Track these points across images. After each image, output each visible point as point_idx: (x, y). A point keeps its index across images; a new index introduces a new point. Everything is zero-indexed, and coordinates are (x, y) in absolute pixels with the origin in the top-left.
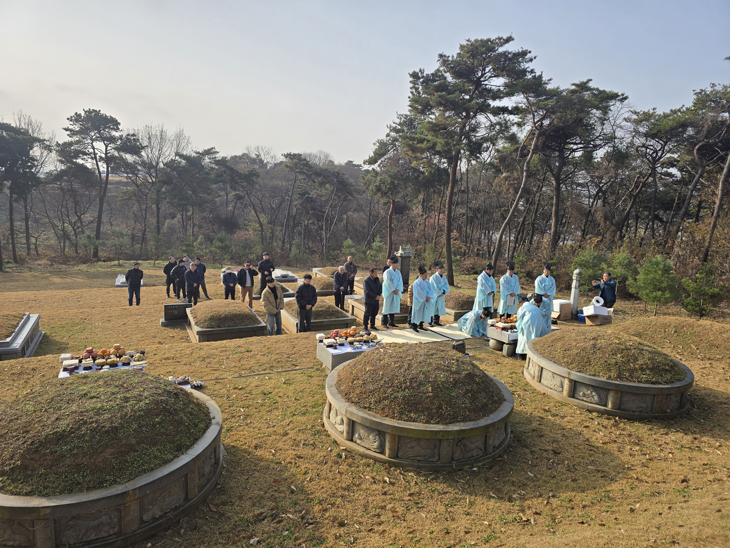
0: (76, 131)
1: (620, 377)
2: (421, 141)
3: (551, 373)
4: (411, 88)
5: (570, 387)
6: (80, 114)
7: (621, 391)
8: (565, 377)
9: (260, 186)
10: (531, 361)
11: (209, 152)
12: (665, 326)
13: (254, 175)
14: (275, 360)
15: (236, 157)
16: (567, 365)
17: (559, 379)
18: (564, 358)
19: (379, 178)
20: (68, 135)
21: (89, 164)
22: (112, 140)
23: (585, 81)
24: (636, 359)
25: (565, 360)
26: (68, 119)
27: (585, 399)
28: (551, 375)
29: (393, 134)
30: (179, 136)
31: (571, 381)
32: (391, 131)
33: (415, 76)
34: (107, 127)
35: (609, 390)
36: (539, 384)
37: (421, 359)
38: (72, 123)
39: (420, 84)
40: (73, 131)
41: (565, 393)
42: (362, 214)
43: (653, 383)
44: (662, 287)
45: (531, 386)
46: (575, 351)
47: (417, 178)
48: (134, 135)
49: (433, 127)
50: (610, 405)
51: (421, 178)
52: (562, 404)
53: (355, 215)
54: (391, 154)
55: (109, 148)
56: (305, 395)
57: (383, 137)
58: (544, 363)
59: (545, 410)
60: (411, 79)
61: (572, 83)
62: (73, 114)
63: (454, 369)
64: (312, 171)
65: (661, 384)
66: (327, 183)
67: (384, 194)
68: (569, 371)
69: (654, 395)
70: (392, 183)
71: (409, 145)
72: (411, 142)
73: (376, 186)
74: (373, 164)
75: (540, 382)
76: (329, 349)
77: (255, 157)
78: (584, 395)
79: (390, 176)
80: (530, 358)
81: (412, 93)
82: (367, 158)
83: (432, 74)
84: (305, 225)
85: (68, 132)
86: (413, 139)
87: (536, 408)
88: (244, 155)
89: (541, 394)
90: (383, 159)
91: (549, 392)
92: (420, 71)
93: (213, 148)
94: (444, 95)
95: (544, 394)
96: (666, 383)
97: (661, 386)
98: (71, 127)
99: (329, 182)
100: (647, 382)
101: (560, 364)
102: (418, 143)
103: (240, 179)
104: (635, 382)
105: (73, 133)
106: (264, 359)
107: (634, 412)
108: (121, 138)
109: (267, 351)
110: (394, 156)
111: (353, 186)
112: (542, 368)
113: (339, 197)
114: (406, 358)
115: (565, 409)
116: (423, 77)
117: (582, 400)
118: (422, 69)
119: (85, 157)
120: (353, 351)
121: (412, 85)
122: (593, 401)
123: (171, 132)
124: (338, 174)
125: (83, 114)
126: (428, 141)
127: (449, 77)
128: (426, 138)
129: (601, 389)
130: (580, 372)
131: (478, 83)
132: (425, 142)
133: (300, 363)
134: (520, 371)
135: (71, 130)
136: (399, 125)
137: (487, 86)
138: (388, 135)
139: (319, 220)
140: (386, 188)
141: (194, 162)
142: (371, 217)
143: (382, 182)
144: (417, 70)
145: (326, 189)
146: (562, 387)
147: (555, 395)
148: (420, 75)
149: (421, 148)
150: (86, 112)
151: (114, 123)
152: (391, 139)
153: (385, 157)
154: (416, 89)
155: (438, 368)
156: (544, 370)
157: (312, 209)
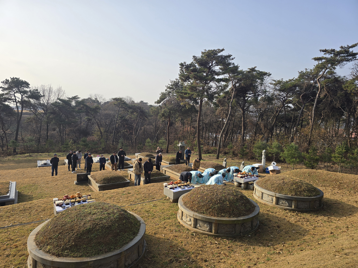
0: (6, 88)
1: (296, 194)
2: (186, 94)
3: (267, 195)
4: (180, 70)
5: (276, 200)
6: (8, 80)
7: (297, 201)
8: (273, 196)
9: (100, 114)
10: (256, 190)
11: (75, 98)
12: (304, 173)
13: (98, 108)
14: (143, 197)
15: (85, 99)
16: (274, 191)
17: (271, 197)
18: (272, 188)
19: (163, 110)
20: (2, 90)
21: (12, 105)
22: (25, 92)
23: (254, 67)
24: (301, 187)
25: (273, 189)
26: (2, 82)
27: (283, 205)
28: (267, 196)
29: (168, 90)
30: (59, 90)
31: (276, 197)
32: (167, 88)
33: (182, 65)
34: (23, 86)
35: (292, 200)
36: (262, 200)
37: (221, 191)
38: (3, 84)
39: (184, 68)
40: (4, 88)
41: (274, 203)
42: (151, 126)
43: (309, 196)
44: (295, 157)
45: (258, 201)
46: (276, 185)
47: (181, 110)
48: (37, 90)
49: (191, 88)
50: (293, 207)
51: (183, 110)
52: (274, 208)
53: (148, 127)
54: (168, 98)
55: (23, 97)
56: (165, 211)
57: (164, 91)
58: (264, 191)
59: (267, 210)
60: (180, 66)
61: (248, 68)
62: (4, 80)
63: (235, 194)
64: (127, 106)
65: (312, 196)
66: (135, 112)
67: (166, 117)
68: (275, 193)
69: (310, 201)
70: (170, 112)
71: (180, 96)
72: (181, 94)
73: (162, 114)
74: (159, 103)
75: (262, 199)
76: (171, 190)
77: (95, 99)
78: (282, 203)
79: (169, 109)
80: (256, 189)
81: (180, 72)
82: (156, 101)
83: (190, 64)
84: (123, 133)
85: (2, 89)
86: (182, 93)
87: (264, 210)
88: (89, 98)
89: (263, 204)
90: (164, 101)
91: (267, 203)
92: (184, 63)
93: (77, 96)
94: (196, 74)
95: (265, 204)
96: (314, 196)
97: (312, 197)
98: (3, 86)
99: (136, 111)
100: (307, 196)
101: (271, 191)
102: (184, 95)
103: (91, 110)
104: (302, 196)
105: (4, 89)
106: (138, 196)
107: (303, 209)
108: (30, 91)
109: (138, 193)
110: (169, 100)
111: (147, 113)
112: (263, 193)
113: (141, 118)
114: (214, 191)
115: (275, 209)
116: (185, 65)
117: (282, 205)
118: (185, 62)
119: (10, 101)
120: (182, 190)
121: (180, 69)
122: (286, 206)
123: (55, 89)
124: (140, 107)
125: (10, 80)
126: (189, 94)
127: (197, 66)
128: (187, 92)
129: (289, 200)
130: (280, 193)
131: (210, 68)
132: (187, 94)
133: (155, 197)
134: (252, 195)
135: (3, 88)
136: (171, 85)
137: (213, 70)
138: (166, 90)
139: (130, 130)
140: (167, 114)
141: (66, 103)
142: (156, 128)
143: (165, 112)
144: (183, 62)
145: (134, 115)
146: (273, 200)
147: (270, 204)
148: (184, 64)
149: (186, 97)
150: (11, 79)
151: (27, 84)
152: (168, 92)
153: (165, 100)
154: (182, 71)
155: (228, 194)
156: (264, 194)
157: (126, 125)
